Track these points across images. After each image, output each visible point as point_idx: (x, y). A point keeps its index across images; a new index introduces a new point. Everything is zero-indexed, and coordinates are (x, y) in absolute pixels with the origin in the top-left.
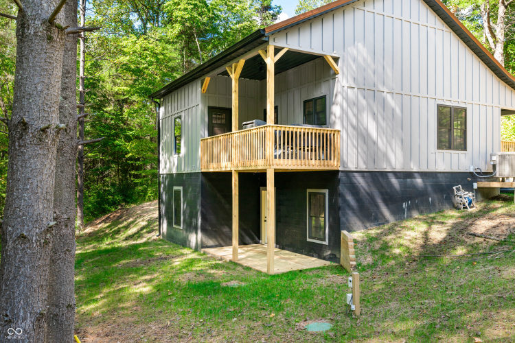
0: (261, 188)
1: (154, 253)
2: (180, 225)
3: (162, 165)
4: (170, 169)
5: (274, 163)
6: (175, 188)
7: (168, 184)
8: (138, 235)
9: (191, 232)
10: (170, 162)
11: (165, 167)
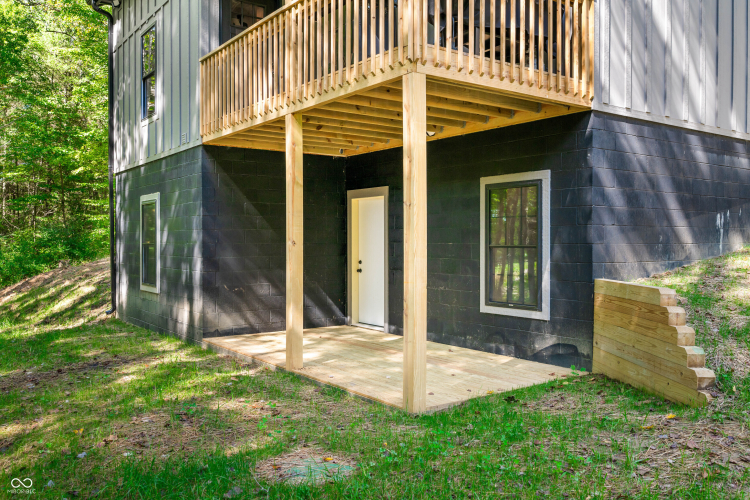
0: (349, 193)
1: (81, 352)
2: (153, 284)
3: (117, 154)
4: (134, 157)
5: (427, 55)
6: (144, 198)
7: (130, 192)
8: (73, 311)
9: (178, 298)
10: (133, 141)
11: (124, 156)
